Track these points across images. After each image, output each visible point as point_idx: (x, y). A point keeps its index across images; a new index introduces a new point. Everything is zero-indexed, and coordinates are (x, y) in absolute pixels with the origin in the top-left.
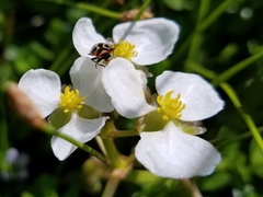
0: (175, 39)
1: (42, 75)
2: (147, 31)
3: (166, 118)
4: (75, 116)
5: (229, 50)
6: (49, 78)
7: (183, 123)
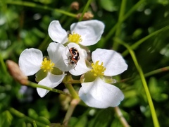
0: (102, 32)
1: (33, 51)
2: (88, 27)
3: (95, 75)
4: (49, 74)
5: (138, 32)
6: (37, 53)
7: (105, 77)
